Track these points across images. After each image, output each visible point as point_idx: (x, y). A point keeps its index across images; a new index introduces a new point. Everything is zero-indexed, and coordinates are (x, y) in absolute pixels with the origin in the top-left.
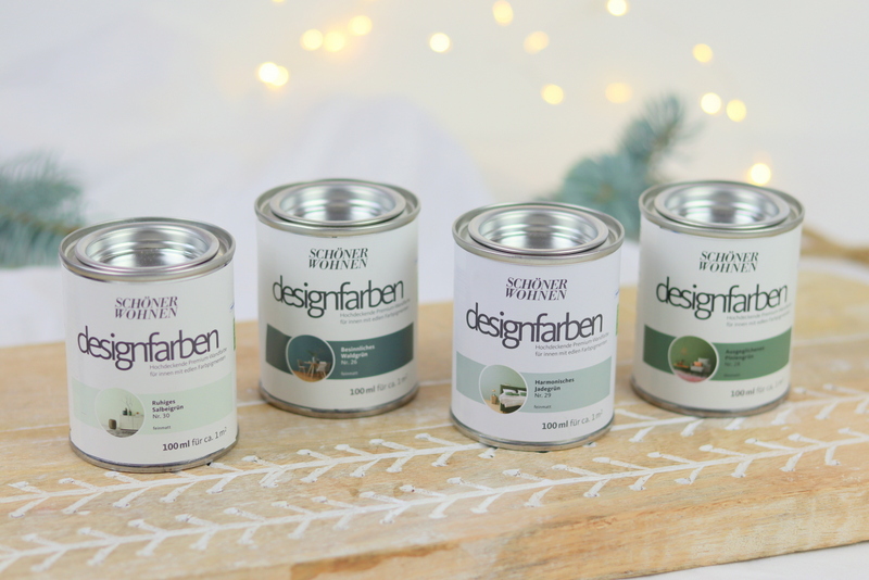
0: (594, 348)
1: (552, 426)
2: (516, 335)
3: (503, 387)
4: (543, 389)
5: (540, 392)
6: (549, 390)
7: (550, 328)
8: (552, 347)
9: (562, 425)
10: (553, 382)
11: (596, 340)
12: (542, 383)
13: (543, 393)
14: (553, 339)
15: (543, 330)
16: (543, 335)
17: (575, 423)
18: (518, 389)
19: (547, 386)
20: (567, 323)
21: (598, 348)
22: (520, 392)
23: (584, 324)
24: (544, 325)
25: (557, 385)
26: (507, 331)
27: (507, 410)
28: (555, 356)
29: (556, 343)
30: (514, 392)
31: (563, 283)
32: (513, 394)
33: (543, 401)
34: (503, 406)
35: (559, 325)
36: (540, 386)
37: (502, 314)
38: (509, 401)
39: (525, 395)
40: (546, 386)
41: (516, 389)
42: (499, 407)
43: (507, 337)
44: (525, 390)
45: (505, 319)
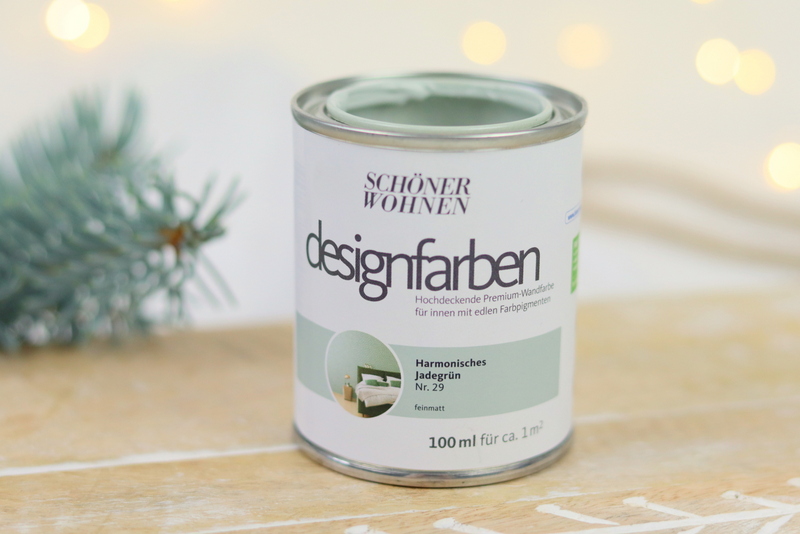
0: (525, 307)
1: (448, 442)
2: (381, 277)
3: (362, 371)
4: (429, 376)
5: (424, 381)
6: (440, 377)
7: (441, 266)
8: (445, 301)
9: (464, 442)
10: (447, 365)
11: (526, 293)
12: (427, 365)
13: (430, 383)
14: (447, 285)
15: (427, 268)
16: (429, 278)
17: (489, 440)
18: (386, 375)
19: (438, 372)
20: (472, 259)
21: (531, 309)
22: (390, 379)
23: (503, 263)
24: (430, 260)
25: (456, 370)
26: (368, 270)
27: (371, 411)
28: (450, 318)
29: (451, 294)
30: (379, 379)
31: (463, 185)
32: (378, 384)
33: (430, 397)
34: (362, 404)
35: (457, 262)
36: (425, 370)
37: (358, 238)
38: (374, 396)
39: (398, 385)
40: (435, 370)
41: (384, 374)
42: (355, 406)
43: (368, 281)
44: (398, 376)
45: (363, 247)
